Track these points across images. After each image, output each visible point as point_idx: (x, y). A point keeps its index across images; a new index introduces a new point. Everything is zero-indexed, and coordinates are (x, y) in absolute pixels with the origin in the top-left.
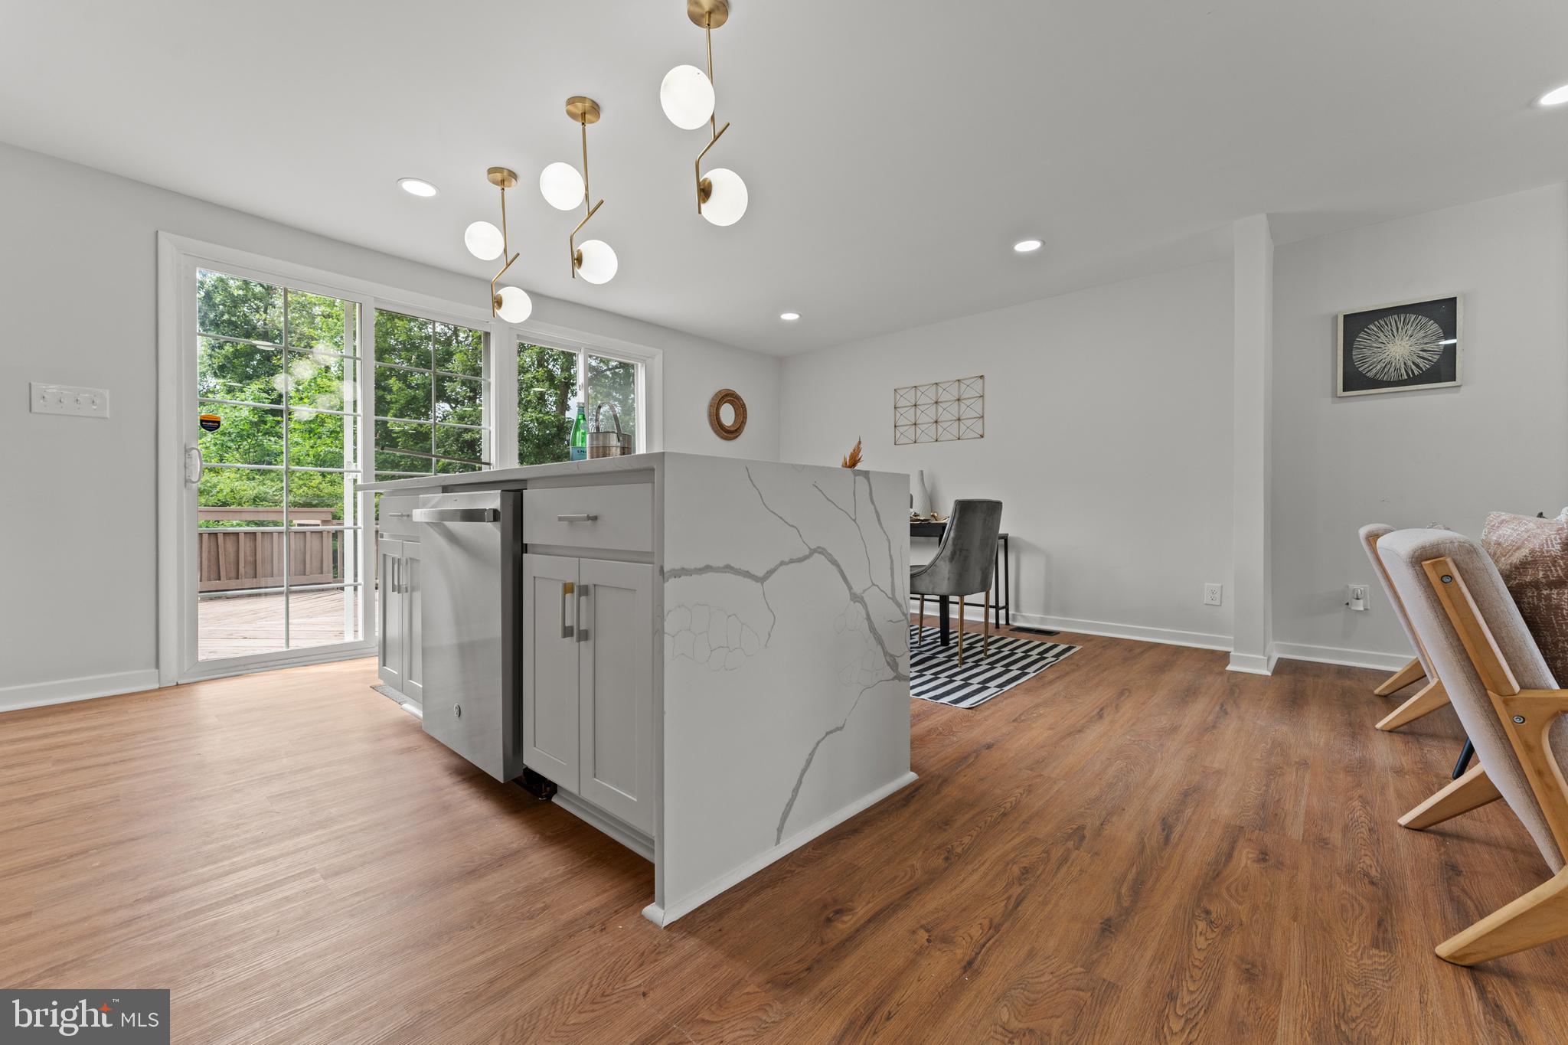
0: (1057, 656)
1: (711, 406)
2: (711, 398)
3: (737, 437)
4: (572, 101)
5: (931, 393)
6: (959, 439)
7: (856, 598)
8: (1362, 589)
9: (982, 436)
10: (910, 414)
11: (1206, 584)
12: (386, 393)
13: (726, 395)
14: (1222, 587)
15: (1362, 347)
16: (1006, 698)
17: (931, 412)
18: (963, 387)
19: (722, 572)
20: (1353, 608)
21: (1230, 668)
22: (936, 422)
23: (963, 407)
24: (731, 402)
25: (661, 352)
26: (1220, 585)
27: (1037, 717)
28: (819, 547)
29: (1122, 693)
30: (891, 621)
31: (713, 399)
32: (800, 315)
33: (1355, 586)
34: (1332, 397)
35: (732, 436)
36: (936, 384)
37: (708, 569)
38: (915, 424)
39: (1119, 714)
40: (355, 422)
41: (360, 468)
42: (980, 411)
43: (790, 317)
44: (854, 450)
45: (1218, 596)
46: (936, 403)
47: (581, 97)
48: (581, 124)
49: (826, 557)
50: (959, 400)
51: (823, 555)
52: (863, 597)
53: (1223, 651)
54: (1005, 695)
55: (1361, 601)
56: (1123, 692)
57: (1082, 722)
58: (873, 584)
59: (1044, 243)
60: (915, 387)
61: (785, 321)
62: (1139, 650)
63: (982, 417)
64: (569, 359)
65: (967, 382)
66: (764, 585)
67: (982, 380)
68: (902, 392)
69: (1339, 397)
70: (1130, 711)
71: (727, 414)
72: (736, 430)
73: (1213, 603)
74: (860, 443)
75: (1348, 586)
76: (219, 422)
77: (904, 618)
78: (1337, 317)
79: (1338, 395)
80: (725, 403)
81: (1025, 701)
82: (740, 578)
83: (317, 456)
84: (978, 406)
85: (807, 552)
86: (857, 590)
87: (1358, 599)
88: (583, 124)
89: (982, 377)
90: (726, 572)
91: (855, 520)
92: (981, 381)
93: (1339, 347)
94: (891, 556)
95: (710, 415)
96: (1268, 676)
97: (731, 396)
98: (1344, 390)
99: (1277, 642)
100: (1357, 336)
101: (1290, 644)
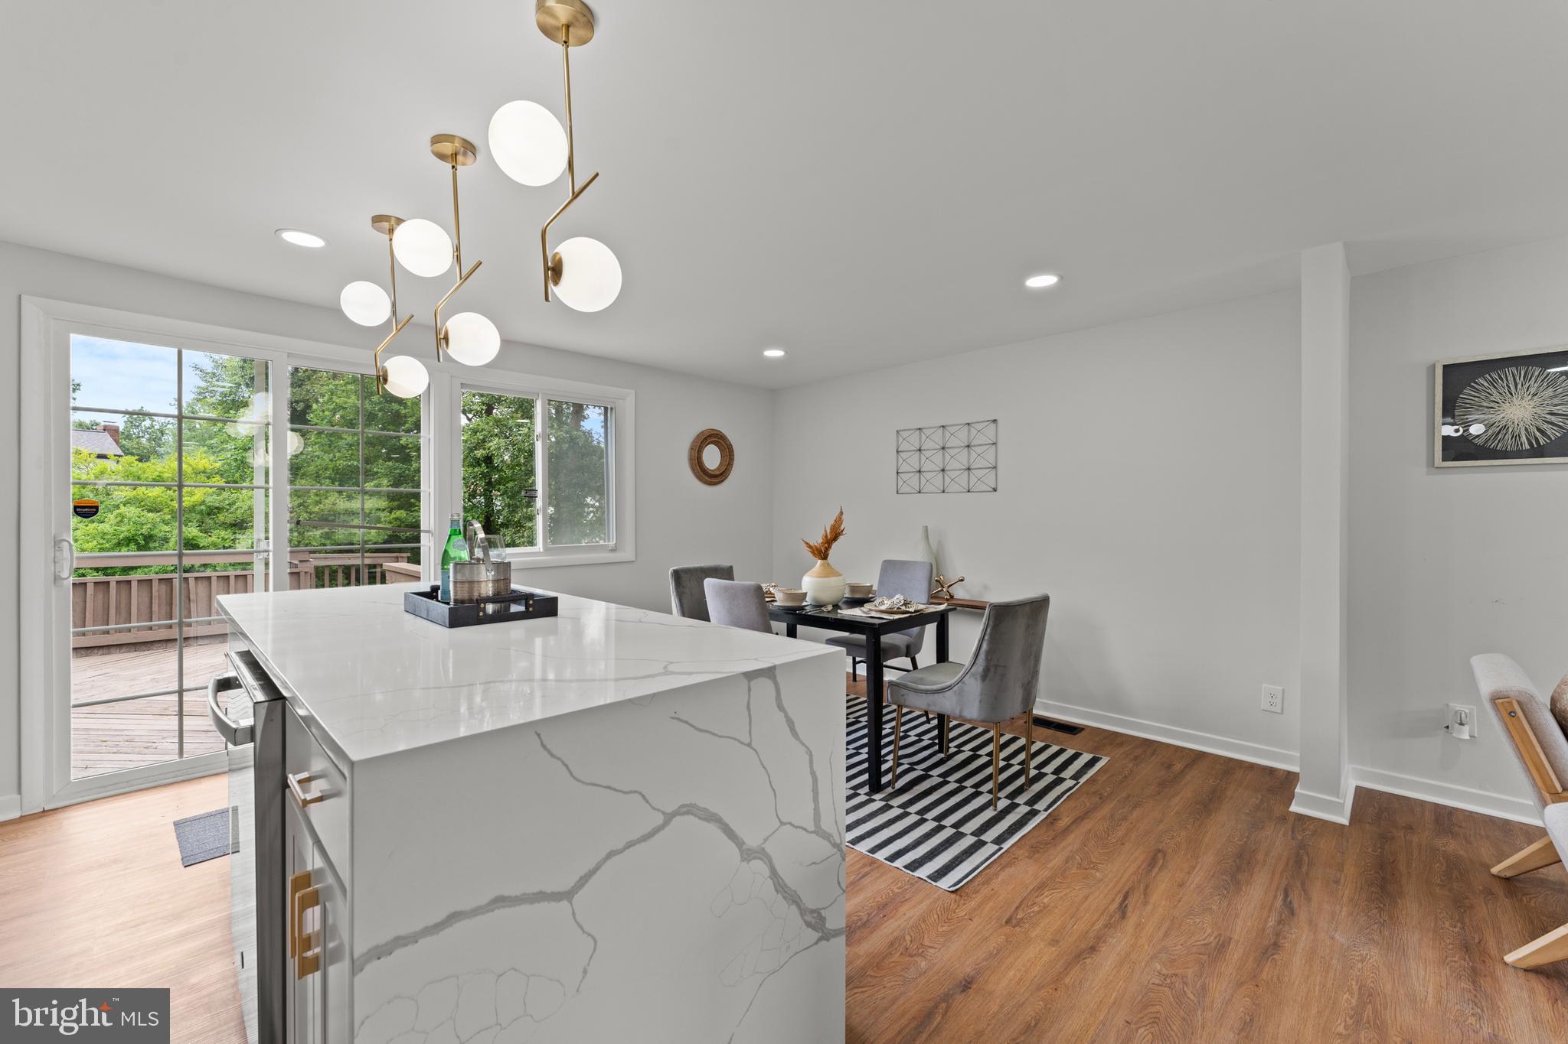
0: (1076, 777)
1: (692, 449)
2: (692, 440)
3: (723, 481)
4: (437, 139)
5: (938, 436)
6: (969, 491)
7: (748, 854)
8: (1467, 711)
9: (995, 490)
10: (914, 461)
11: (1264, 685)
12: (402, 408)
13: (710, 436)
14: (1283, 690)
15: (1468, 406)
16: (1003, 868)
17: (938, 458)
18: (974, 432)
19: (488, 911)
20: (1454, 735)
21: (1294, 808)
22: (943, 470)
23: (974, 455)
24: (716, 443)
25: (634, 391)
26: (1281, 688)
27: (1039, 912)
28: (683, 806)
29: (1152, 863)
30: (814, 863)
31: (694, 441)
32: (786, 352)
33: (1458, 707)
34: (1428, 467)
35: (714, 480)
36: (943, 426)
37: (454, 917)
38: (920, 471)
39: (1149, 908)
40: (267, 496)
41: (271, 548)
42: (992, 460)
43: (774, 353)
44: (835, 521)
45: (1279, 701)
46: (943, 448)
47: (451, 135)
48: (450, 166)
49: (696, 816)
50: (968, 446)
51: (692, 814)
52: (763, 849)
53: (1284, 771)
54: (1003, 861)
55: (1466, 728)
56: (1155, 859)
57: (1097, 927)
58: (782, 823)
59: (1061, 278)
60: (920, 429)
61: (766, 357)
62: (1178, 767)
63: (995, 467)
64: (525, 408)
65: (979, 427)
66: (573, 902)
67: (995, 425)
68: (904, 434)
69: (1437, 468)
70: (1163, 903)
71: (712, 457)
72: (721, 474)
73: (1272, 709)
74: (841, 513)
75: (1448, 705)
76: (97, 508)
77: (836, 850)
78: (1433, 367)
79: (1436, 466)
80: (709, 444)
81: (1026, 873)
82: (525, 909)
83: (336, 470)
84: (990, 455)
85: (659, 819)
86: (752, 841)
87: (1461, 724)
88: (453, 167)
89: (995, 421)
90: (493, 910)
91: (749, 745)
92: (993, 426)
93: (1436, 406)
94: (813, 774)
95: (691, 460)
96: (1344, 826)
97: (715, 437)
98: (1444, 460)
99: (1354, 766)
100: (1461, 392)
101: (1370, 769)
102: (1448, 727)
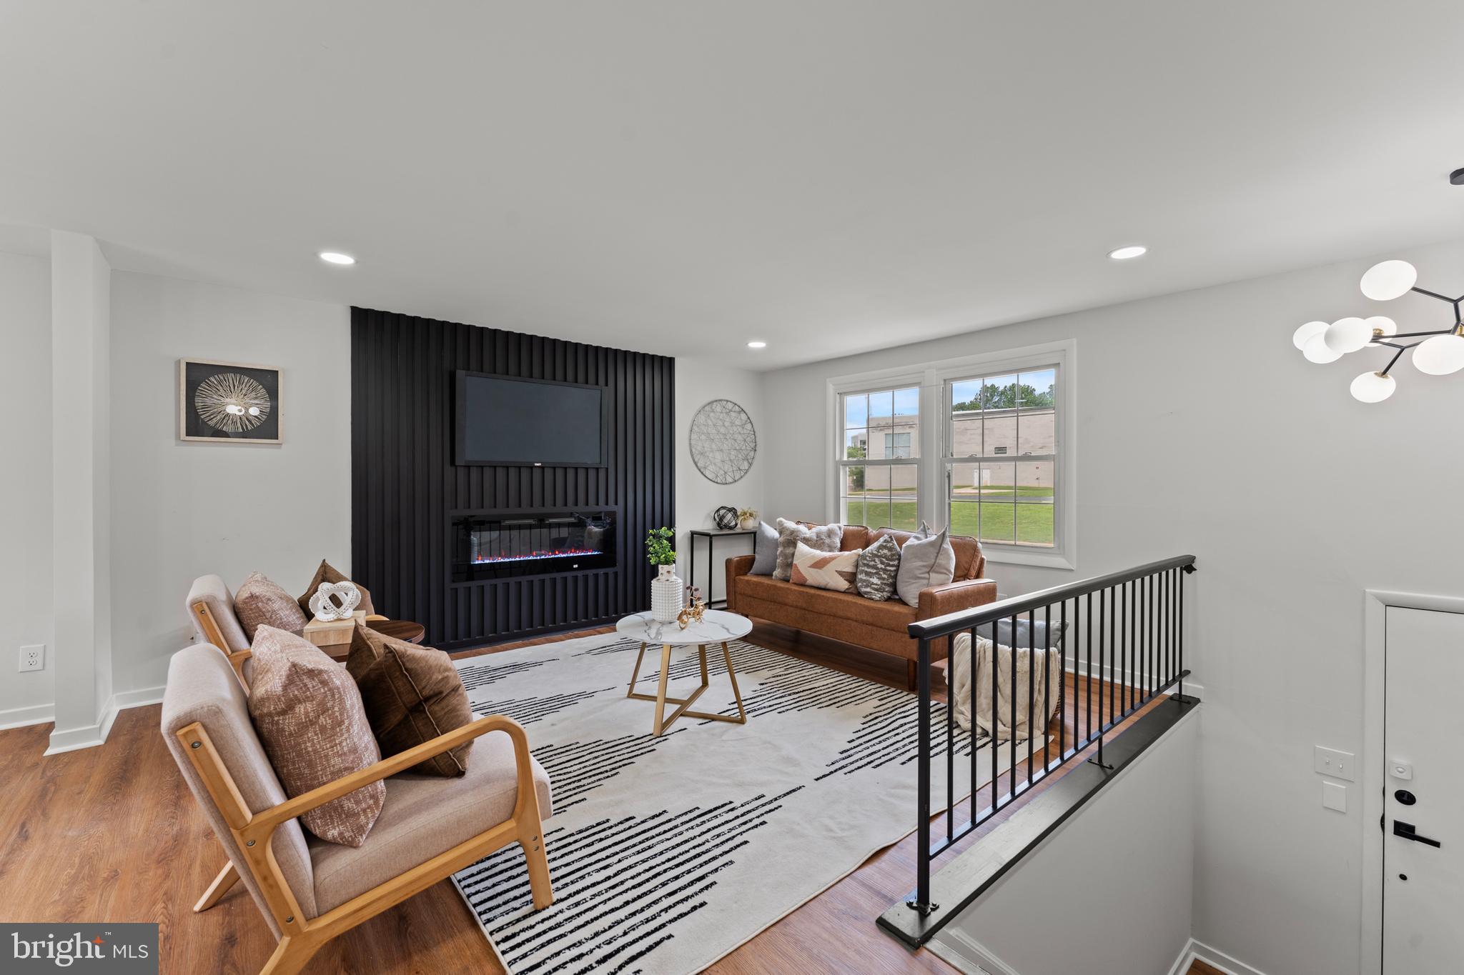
11: (23, 647)
14: (44, 647)
15: (204, 396)
21: (49, 752)
26: (41, 645)
34: (176, 439)
45: (38, 659)
69: (182, 440)
73: (32, 668)
78: (180, 363)
93: (181, 392)
96: (99, 746)
98: (188, 434)
99: (118, 694)
100: (199, 385)
101: (137, 691)
102: (193, 638)
